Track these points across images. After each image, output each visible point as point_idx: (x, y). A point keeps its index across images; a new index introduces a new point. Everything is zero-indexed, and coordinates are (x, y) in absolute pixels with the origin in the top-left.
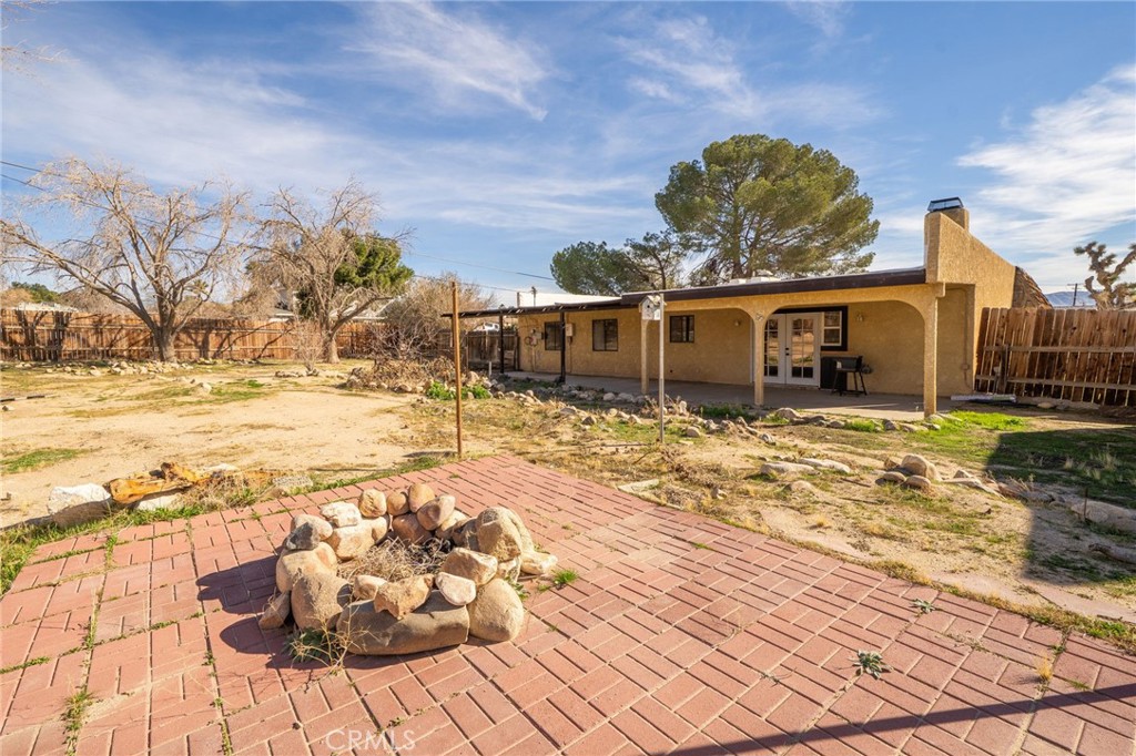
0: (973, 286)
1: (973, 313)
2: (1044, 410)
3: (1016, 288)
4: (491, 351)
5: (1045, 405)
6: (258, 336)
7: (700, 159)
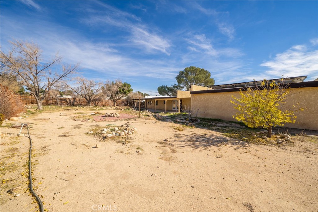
6: (103, 102)
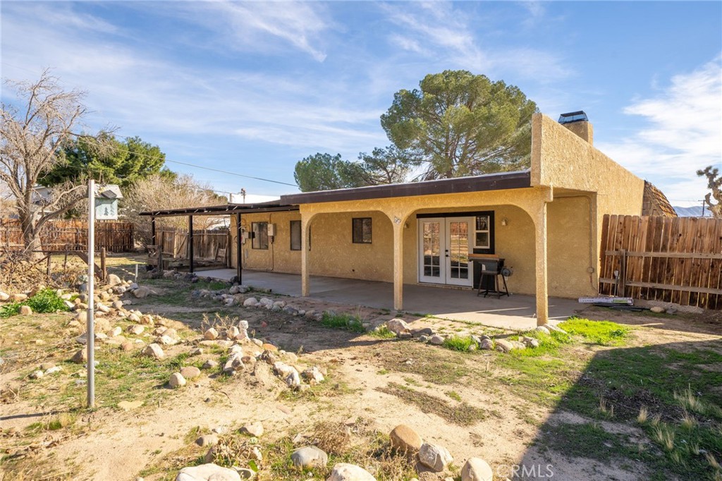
0: (595, 193)
1: (596, 219)
2: (655, 315)
3: (645, 199)
4: (209, 249)
5: (657, 309)
7: (419, 89)
